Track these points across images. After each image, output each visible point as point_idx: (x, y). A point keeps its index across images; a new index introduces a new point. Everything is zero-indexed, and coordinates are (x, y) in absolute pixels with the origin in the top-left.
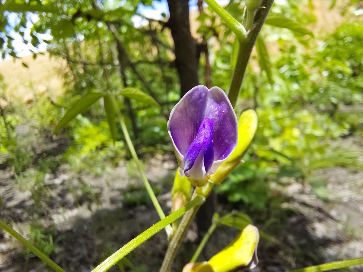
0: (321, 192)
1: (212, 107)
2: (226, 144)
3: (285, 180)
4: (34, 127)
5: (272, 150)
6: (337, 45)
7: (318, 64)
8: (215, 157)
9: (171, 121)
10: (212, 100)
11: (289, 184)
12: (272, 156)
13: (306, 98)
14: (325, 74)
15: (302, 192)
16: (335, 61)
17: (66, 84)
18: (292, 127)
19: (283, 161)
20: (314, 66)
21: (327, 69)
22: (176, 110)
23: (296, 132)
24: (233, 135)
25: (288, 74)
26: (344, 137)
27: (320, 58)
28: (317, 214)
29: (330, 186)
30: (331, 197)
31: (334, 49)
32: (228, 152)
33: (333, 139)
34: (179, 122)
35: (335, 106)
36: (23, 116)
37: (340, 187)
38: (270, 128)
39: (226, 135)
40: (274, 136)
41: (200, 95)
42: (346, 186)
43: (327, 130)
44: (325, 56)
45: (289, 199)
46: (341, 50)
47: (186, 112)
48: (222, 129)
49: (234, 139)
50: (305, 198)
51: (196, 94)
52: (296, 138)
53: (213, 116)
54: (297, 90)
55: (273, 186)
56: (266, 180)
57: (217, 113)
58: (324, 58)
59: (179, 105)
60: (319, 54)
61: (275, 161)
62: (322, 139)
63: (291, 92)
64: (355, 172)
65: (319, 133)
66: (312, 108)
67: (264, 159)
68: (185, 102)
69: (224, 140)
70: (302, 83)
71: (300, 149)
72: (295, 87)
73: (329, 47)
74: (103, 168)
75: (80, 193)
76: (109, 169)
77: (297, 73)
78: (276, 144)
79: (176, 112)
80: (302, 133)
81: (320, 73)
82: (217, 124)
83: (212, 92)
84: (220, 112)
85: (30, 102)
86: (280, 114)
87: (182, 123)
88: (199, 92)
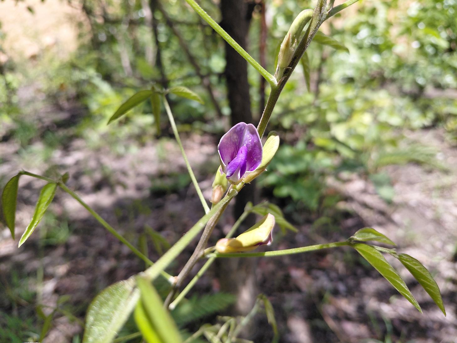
0: (386, 192)
1: (248, 136)
2: (254, 161)
3: (345, 175)
5: (334, 139)
6: (434, 8)
7: (408, 31)
8: (247, 168)
9: (220, 144)
10: (249, 132)
11: (348, 181)
12: (332, 146)
13: (387, 74)
14: (415, 45)
15: (364, 191)
16: (429, 30)
17: (80, 36)
18: (364, 111)
19: (345, 153)
20: (402, 34)
21: (418, 39)
22: (224, 138)
23: (367, 118)
24: (259, 156)
25: (367, 42)
26: (426, 128)
27: (410, 23)
28: (381, 218)
29: (397, 187)
30: (397, 199)
31: (430, 14)
32: (255, 166)
33: (412, 130)
34: (225, 144)
35: (421, 88)
37: (408, 188)
38: (336, 110)
39: (255, 156)
40: (339, 121)
41: (241, 129)
42: (417, 186)
43: (406, 119)
44: (417, 21)
45: (347, 198)
46: (437, 15)
47: (231, 139)
48: (253, 151)
49: (260, 159)
50: (368, 199)
51: (238, 128)
52: (365, 126)
53: (248, 142)
54: (376, 64)
55: (330, 181)
56: (323, 174)
57: (250, 141)
58: (416, 24)
59: (226, 135)
60: (409, 18)
61: (336, 152)
62: (398, 128)
63: (369, 65)
64: (430, 172)
65: (395, 120)
66: (393, 88)
67: (322, 149)
68: (231, 133)
69: (253, 159)
70: (386, 53)
71: (368, 140)
72: (375, 59)
73: (424, 10)
74: (127, 148)
75: (98, 176)
76: (134, 150)
77: (379, 42)
78: (339, 132)
79: (224, 139)
80: (375, 119)
81: (409, 44)
82: (250, 148)
83: (249, 126)
84: (253, 141)
85: (34, 57)
86: (350, 93)
87: (227, 145)
88: (240, 127)
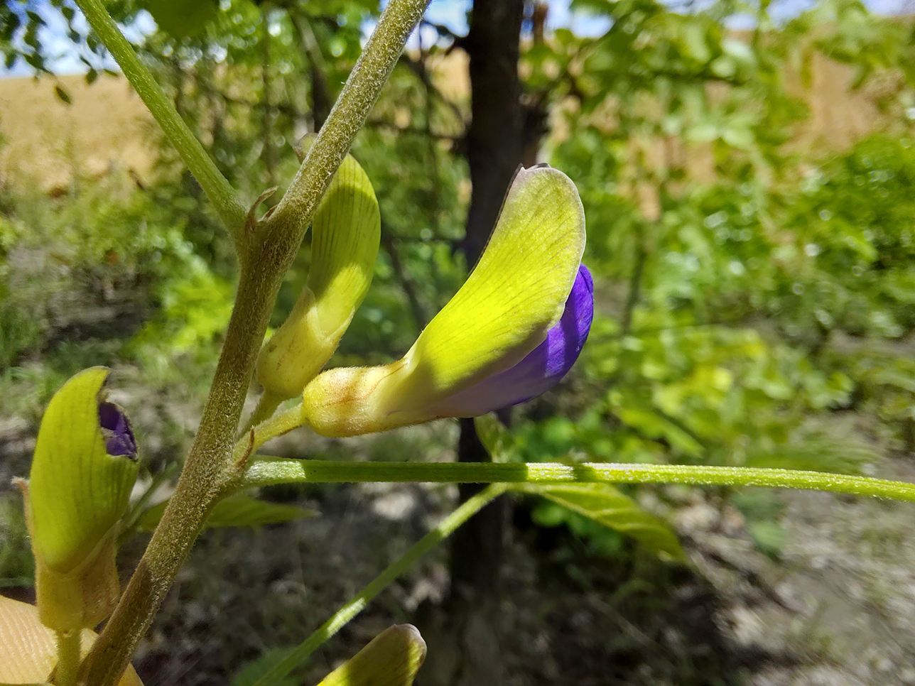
0: (765, 533)
4: (60, 259)
5: (659, 413)
6: (851, 184)
7: (799, 221)
12: (655, 428)
13: (756, 300)
14: (812, 250)
15: (716, 529)
16: (840, 223)
17: (160, 163)
18: (714, 364)
19: (681, 442)
21: (818, 239)
23: (722, 379)
25: (722, 235)
26: (836, 410)
27: (804, 208)
28: (745, 588)
29: (786, 524)
30: (788, 551)
31: (842, 194)
33: (809, 410)
35: (824, 332)
36: (35, 225)
37: (808, 531)
40: (667, 381)
42: (825, 529)
43: (799, 388)
44: (818, 205)
45: (686, 541)
46: (858, 198)
50: (722, 545)
52: (722, 394)
54: (738, 278)
58: (816, 211)
61: (663, 441)
62: (784, 405)
63: (723, 279)
65: (777, 389)
70: (755, 263)
71: (726, 421)
72: (735, 268)
73: (830, 185)
77: (745, 236)
78: (668, 399)
80: (738, 382)
81: (799, 245)
85: (58, 193)
